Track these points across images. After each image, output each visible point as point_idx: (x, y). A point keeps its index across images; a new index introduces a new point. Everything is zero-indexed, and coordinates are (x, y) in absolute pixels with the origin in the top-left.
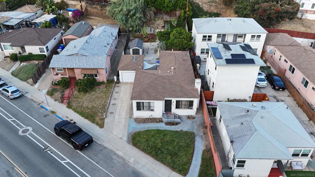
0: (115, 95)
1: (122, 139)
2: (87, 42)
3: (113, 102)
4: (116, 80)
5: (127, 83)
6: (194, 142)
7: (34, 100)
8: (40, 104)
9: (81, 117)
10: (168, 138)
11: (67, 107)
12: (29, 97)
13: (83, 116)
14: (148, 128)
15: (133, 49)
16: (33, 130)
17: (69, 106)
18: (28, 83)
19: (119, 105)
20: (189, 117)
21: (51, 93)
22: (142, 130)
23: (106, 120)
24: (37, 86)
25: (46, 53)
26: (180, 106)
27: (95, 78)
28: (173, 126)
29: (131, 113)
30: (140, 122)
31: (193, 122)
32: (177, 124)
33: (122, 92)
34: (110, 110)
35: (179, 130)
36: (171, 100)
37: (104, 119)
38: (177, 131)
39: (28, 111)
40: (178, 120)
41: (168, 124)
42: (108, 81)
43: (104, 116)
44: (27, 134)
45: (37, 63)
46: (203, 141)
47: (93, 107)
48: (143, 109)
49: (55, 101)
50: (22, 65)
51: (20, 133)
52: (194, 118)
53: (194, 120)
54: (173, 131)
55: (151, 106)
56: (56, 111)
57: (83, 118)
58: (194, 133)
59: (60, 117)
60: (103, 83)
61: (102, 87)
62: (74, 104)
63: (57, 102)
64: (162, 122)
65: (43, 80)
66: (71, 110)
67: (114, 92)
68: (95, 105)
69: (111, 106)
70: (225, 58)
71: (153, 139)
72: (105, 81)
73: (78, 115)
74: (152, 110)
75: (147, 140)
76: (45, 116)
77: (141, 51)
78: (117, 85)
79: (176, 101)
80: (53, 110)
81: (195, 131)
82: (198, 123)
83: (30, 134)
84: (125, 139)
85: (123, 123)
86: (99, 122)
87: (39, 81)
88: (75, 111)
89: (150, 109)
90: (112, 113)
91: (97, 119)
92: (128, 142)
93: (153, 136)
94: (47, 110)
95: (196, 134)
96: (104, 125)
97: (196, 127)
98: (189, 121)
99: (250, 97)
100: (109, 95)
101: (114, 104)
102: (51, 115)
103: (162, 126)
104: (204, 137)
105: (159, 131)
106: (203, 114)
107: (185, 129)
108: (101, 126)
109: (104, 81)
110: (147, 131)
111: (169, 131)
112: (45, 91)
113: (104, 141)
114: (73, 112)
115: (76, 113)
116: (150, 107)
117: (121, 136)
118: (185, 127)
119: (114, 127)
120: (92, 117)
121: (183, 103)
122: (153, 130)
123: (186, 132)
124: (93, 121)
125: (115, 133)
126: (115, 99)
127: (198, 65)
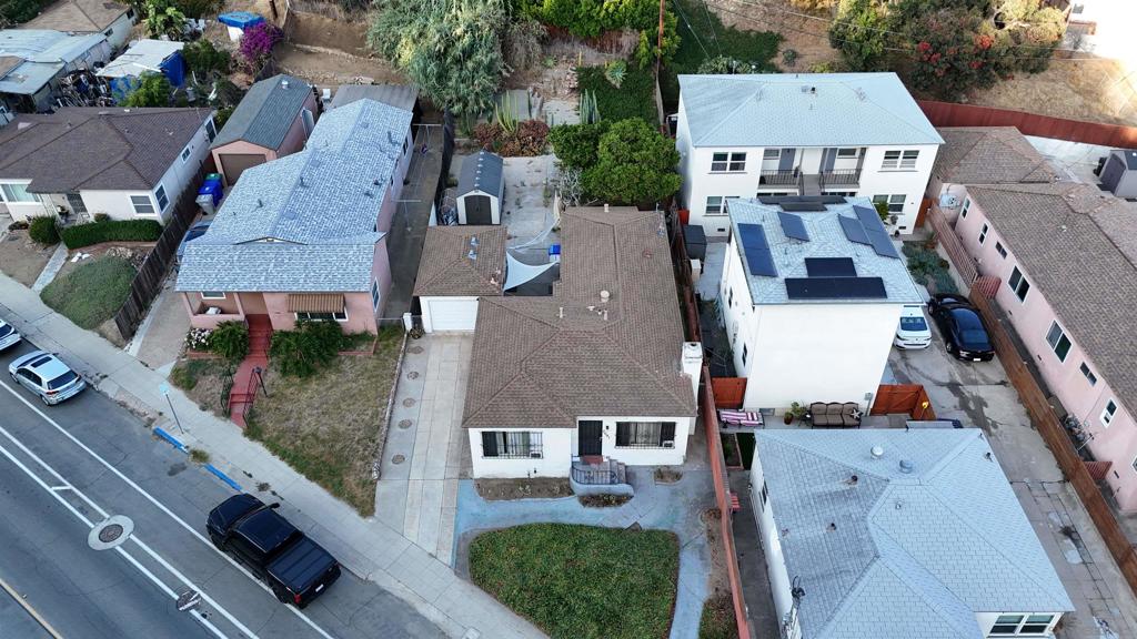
0: (409, 387)
1: (436, 557)
2: (302, 184)
3: (401, 414)
4: (409, 325)
5: (447, 336)
6: (676, 570)
7: (132, 405)
8: (151, 421)
9: (297, 475)
10: (589, 558)
11: (246, 434)
12: (111, 395)
13: (300, 470)
14: (524, 516)
15: (466, 198)
16: (137, 530)
17: (253, 431)
18: (102, 335)
19: (423, 426)
20: (662, 474)
21: (185, 379)
22: (502, 525)
23: (381, 489)
24: (135, 346)
25: (156, 215)
26: (632, 439)
27: (339, 320)
28: (607, 511)
29: (466, 462)
30: (497, 496)
31: (674, 493)
32: (621, 500)
33: (432, 374)
34: (393, 448)
35: (625, 524)
36: (601, 422)
37: (373, 483)
38: (619, 531)
39: (112, 451)
40: (622, 488)
41: (589, 500)
42: (381, 328)
43: (375, 475)
44: (116, 544)
45: (129, 254)
46: (706, 565)
47: (336, 436)
48: (506, 451)
49: (204, 409)
50: (74, 260)
51: (94, 540)
52: (678, 476)
53: (679, 484)
54: (606, 530)
55: (532, 443)
56: (207, 451)
57: (303, 477)
58: (675, 537)
59: (225, 472)
60: (364, 337)
61: (363, 352)
62: (269, 423)
63: (209, 414)
64: (571, 493)
65: (156, 324)
66: (258, 446)
67: (404, 373)
68: (342, 428)
69: (396, 429)
70: (784, 274)
71: (539, 561)
72: (373, 329)
73: (284, 465)
74: (537, 456)
75: (520, 566)
76: (172, 473)
77: (495, 203)
78: (415, 343)
79: (619, 424)
80: (200, 448)
81: (679, 529)
82: (692, 496)
83: (128, 545)
84: (447, 557)
85: (439, 499)
86: (359, 492)
87: (143, 329)
88: (274, 449)
89: (528, 450)
90: (399, 459)
91: (351, 480)
92: (458, 569)
93: (540, 549)
94: (177, 445)
95: (684, 539)
96: (376, 506)
97: (683, 512)
98: (662, 489)
99: (868, 397)
100: (386, 383)
101: (405, 425)
102: (193, 464)
103: (570, 510)
104: (708, 552)
105: (560, 531)
106: (708, 459)
107: (647, 522)
108: (366, 508)
109: (369, 329)
110: (521, 529)
111: (591, 528)
112: (167, 369)
113: (377, 567)
114: (266, 453)
115: (276, 459)
116: (529, 446)
117: (431, 549)
118: (643, 513)
119: (408, 510)
120: (332, 473)
121: (642, 430)
122: (541, 526)
123: (650, 533)
124: (338, 491)
125: (412, 533)
126: (408, 403)
127: (696, 264)
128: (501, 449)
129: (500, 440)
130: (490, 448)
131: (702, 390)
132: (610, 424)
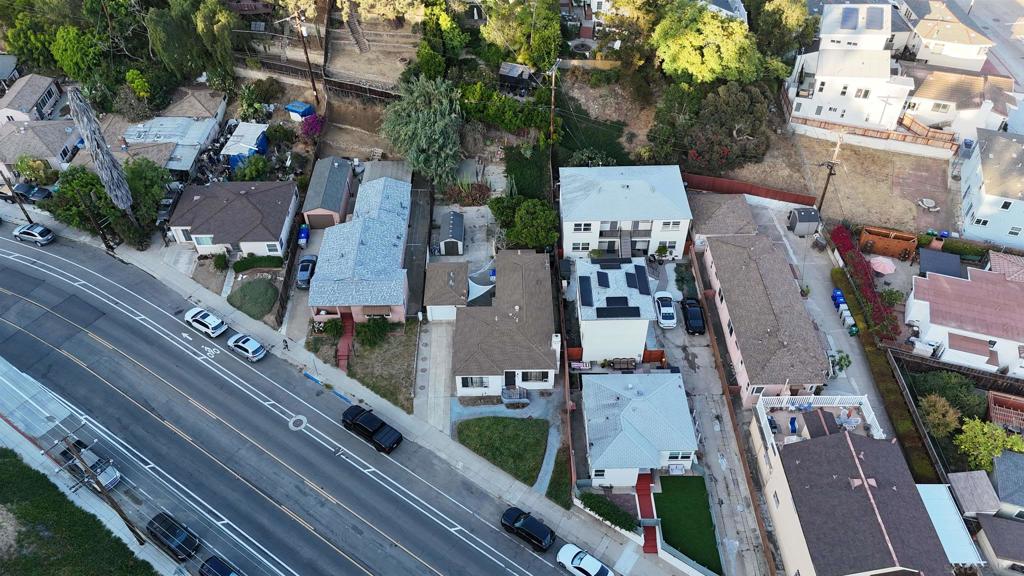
0: (424, 351)
1: (443, 432)
2: (362, 243)
3: (421, 365)
4: (421, 318)
5: (440, 323)
6: (547, 436)
7: (290, 361)
8: (301, 369)
9: (376, 395)
10: (510, 432)
11: (348, 375)
12: (279, 356)
13: (377, 393)
14: (481, 413)
15: (445, 243)
16: (309, 422)
17: (352, 374)
18: (265, 323)
19: (432, 371)
20: (543, 393)
21: (313, 346)
22: (471, 418)
23: (415, 402)
24: (283, 329)
25: (279, 253)
26: (529, 379)
27: (387, 317)
28: (518, 410)
29: (453, 388)
30: (468, 405)
31: (548, 402)
32: (524, 406)
33: (434, 344)
34: (419, 382)
35: (525, 416)
36: (515, 372)
37: (412, 399)
38: (523, 419)
39: (287, 384)
40: (526, 400)
41: (511, 406)
42: (407, 319)
43: (413, 395)
44: (302, 428)
45: (270, 277)
46: (559, 434)
47: (391, 376)
48: (472, 385)
49: (325, 363)
50: (239, 279)
51: (291, 425)
52: (550, 394)
53: (550, 398)
54: (517, 419)
55: (484, 381)
56: (332, 384)
57: (379, 396)
58: (547, 422)
59: (342, 394)
60: (399, 324)
61: (399, 333)
62: (358, 370)
63: (328, 365)
64: (502, 403)
65: (292, 317)
66: (355, 381)
67: (420, 346)
68: (394, 372)
69: (419, 373)
70: (597, 304)
71: (488, 433)
72: (403, 321)
73: (368, 391)
74: (486, 387)
75: (480, 435)
76: (318, 395)
77: (460, 244)
78: (424, 327)
79: (523, 373)
80: (328, 383)
81: (549, 418)
82: (556, 403)
83: (306, 428)
84: (448, 431)
85: (442, 406)
86: (405, 403)
87: (286, 320)
88: (362, 382)
89: (482, 384)
90: (422, 388)
91: (401, 397)
92: (453, 437)
93: (488, 428)
94: (317, 381)
95: (551, 423)
96: (414, 409)
97: (551, 411)
98: (543, 401)
99: (640, 356)
100: (412, 349)
101: (424, 370)
102: (326, 390)
103: (501, 410)
104: (561, 428)
105: (497, 420)
106: (564, 386)
107: (535, 415)
108: (409, 411)
109: (401, 320)
110: (480, 419)
111: (511, 418)
112: (303, 342)
113: (417, 437)
114: (359, 385)
115: (365, 387)
117: (441, 428)
118: (535, 411)
119: (428, 411)
120: (392, 394)
121: (533, 375)
122: (489, 418)
123: (537, 421)
124: (396, 402)
125: (431, 422)
126: (424, 359)
128: (470, 383)
129: (469, 380)
130: (465, 384)
131: (562, 353)
132: (519, 373)
